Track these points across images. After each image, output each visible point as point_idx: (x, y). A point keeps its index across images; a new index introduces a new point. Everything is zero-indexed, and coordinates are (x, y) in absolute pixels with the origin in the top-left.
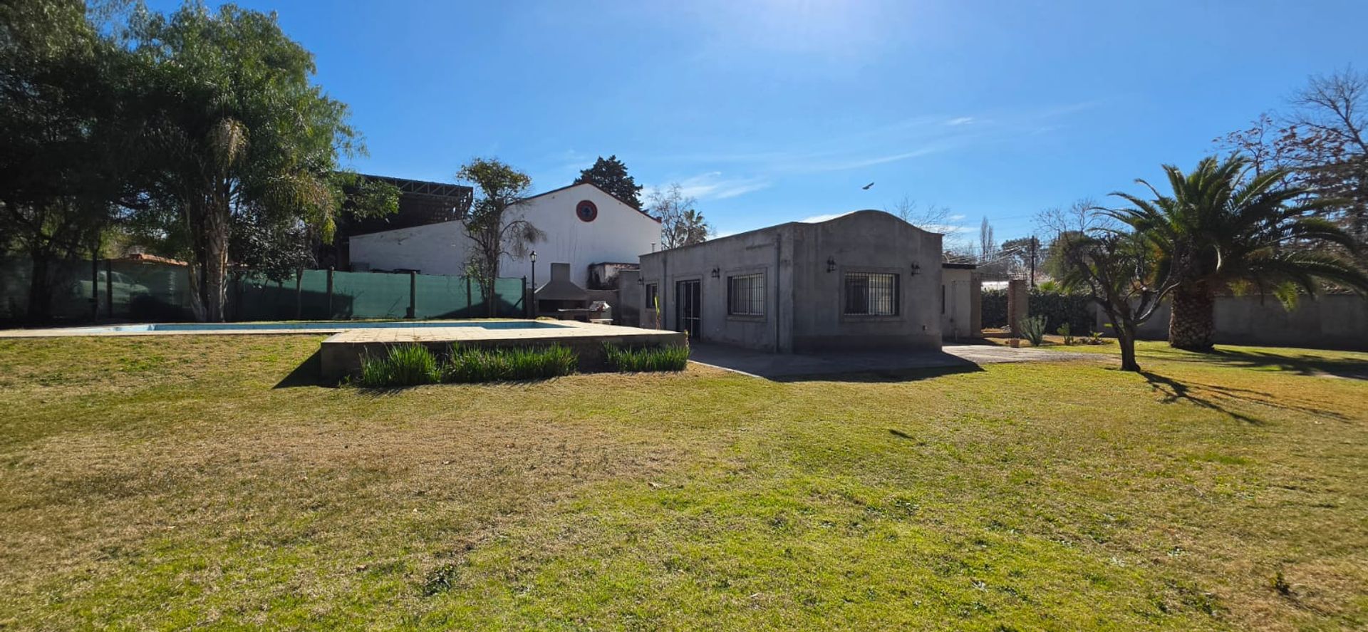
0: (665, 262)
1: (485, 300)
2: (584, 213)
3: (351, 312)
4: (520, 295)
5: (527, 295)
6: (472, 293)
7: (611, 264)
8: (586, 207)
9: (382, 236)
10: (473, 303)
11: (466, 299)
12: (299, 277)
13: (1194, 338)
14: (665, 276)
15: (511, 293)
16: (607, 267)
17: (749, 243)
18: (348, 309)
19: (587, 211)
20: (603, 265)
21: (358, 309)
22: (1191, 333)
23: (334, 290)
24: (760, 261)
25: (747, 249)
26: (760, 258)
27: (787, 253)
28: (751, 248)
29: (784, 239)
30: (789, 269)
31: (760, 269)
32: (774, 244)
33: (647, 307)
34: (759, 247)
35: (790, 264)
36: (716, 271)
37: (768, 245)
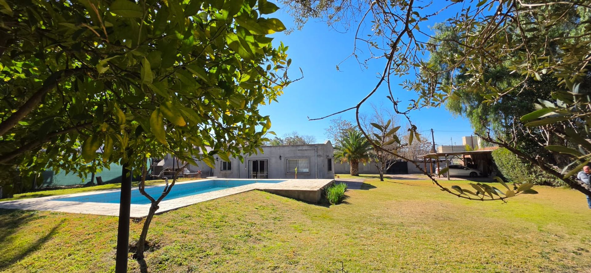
17: (300, 148)
22: (355, 172)
24: (306, 155)
25: (299, 150)
26: (306, 154)
27: (320, 153)
28: (301, 150)
29: (319, 148)
30: (322, 158)
31: (306, 157)
32: (315, 150)
33: (221, 170)
34: (305, 150)
35: (322, 156)
36: (280, 157)
37: (311, 150)
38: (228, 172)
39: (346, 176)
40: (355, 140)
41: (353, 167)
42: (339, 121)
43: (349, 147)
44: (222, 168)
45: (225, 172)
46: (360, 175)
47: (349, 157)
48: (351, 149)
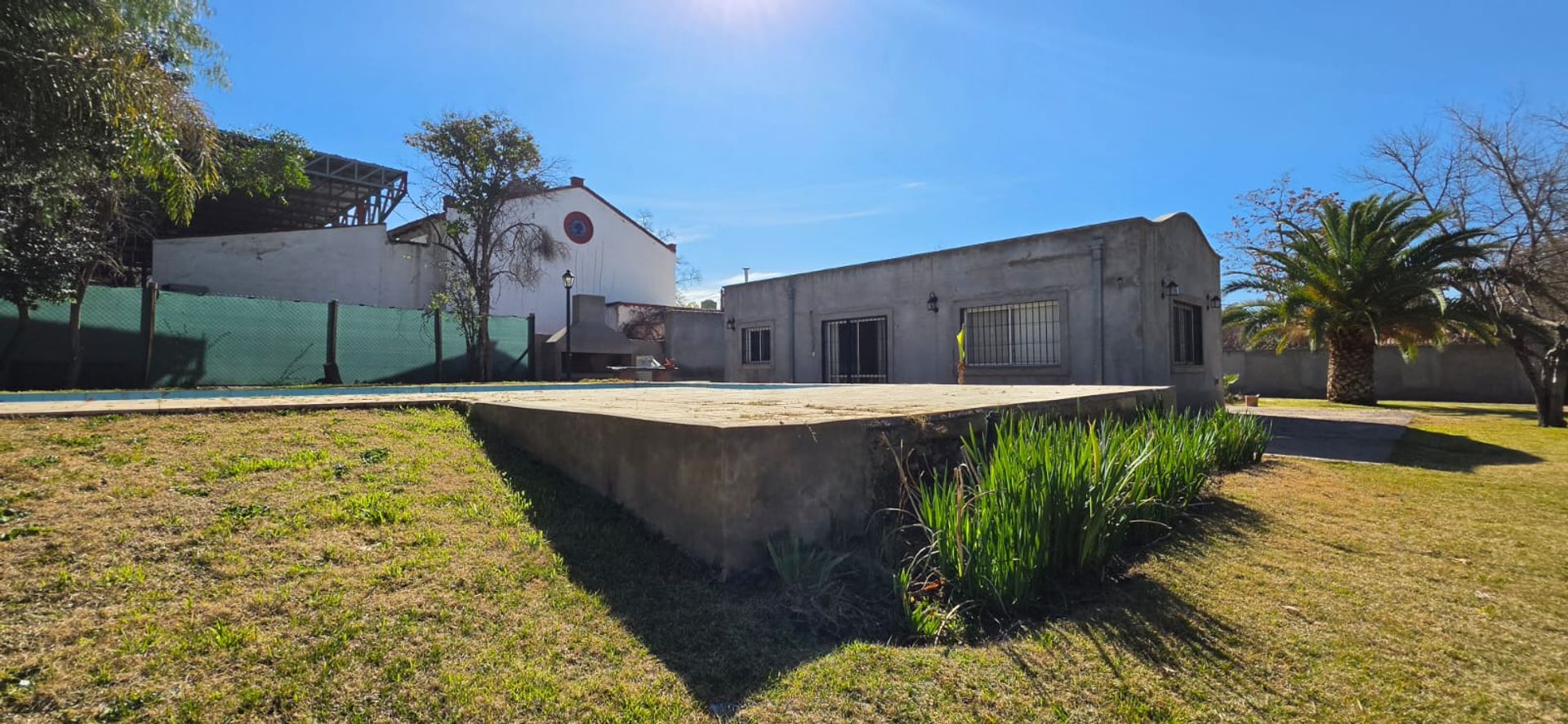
0: (792, 296)
1: (471, 349)
2: (575, 230)
3: (200, 372)
4: (525, 345)
5: (537, 344)
6: (444, 338)
7: (626, 305)
8: (576, 222)
9: (223, 244)
10: (447, 355)
11: (433, 351)
12: (79, 297)
13: (1361, 391)
14: (793, 314)
15: (511, 341)
16: (622, 310)
17: (1020, 254)
18: (192, 366)
19: (579, 227)
20: (616, 305)
21: (214, 367)
22: (1357, 386)
23: (159, 326)
24: (1048, 281)
25: (1012, 264)
26: (1049, 277)
27: (1120, 265)
28: (1023, 262)
29: (1113, 245)
30: (1130, 292)
31: (1050, 294)
32: (1091, 253)
33: (744, 362)
34: (1045, 259)
35: (1130, 282)
36: (934, 300)
37: (1070, 257)
38: (762, 366)
39: (1302, 405)
40: (1359, 239)
41: (1340, 365)
42: (1275, 197)
43: (1323, 276)
44: (749, 354)
45: (753, 367)
46: (1379, 402)
47: (1320, 317)
48: (1333, 286)
